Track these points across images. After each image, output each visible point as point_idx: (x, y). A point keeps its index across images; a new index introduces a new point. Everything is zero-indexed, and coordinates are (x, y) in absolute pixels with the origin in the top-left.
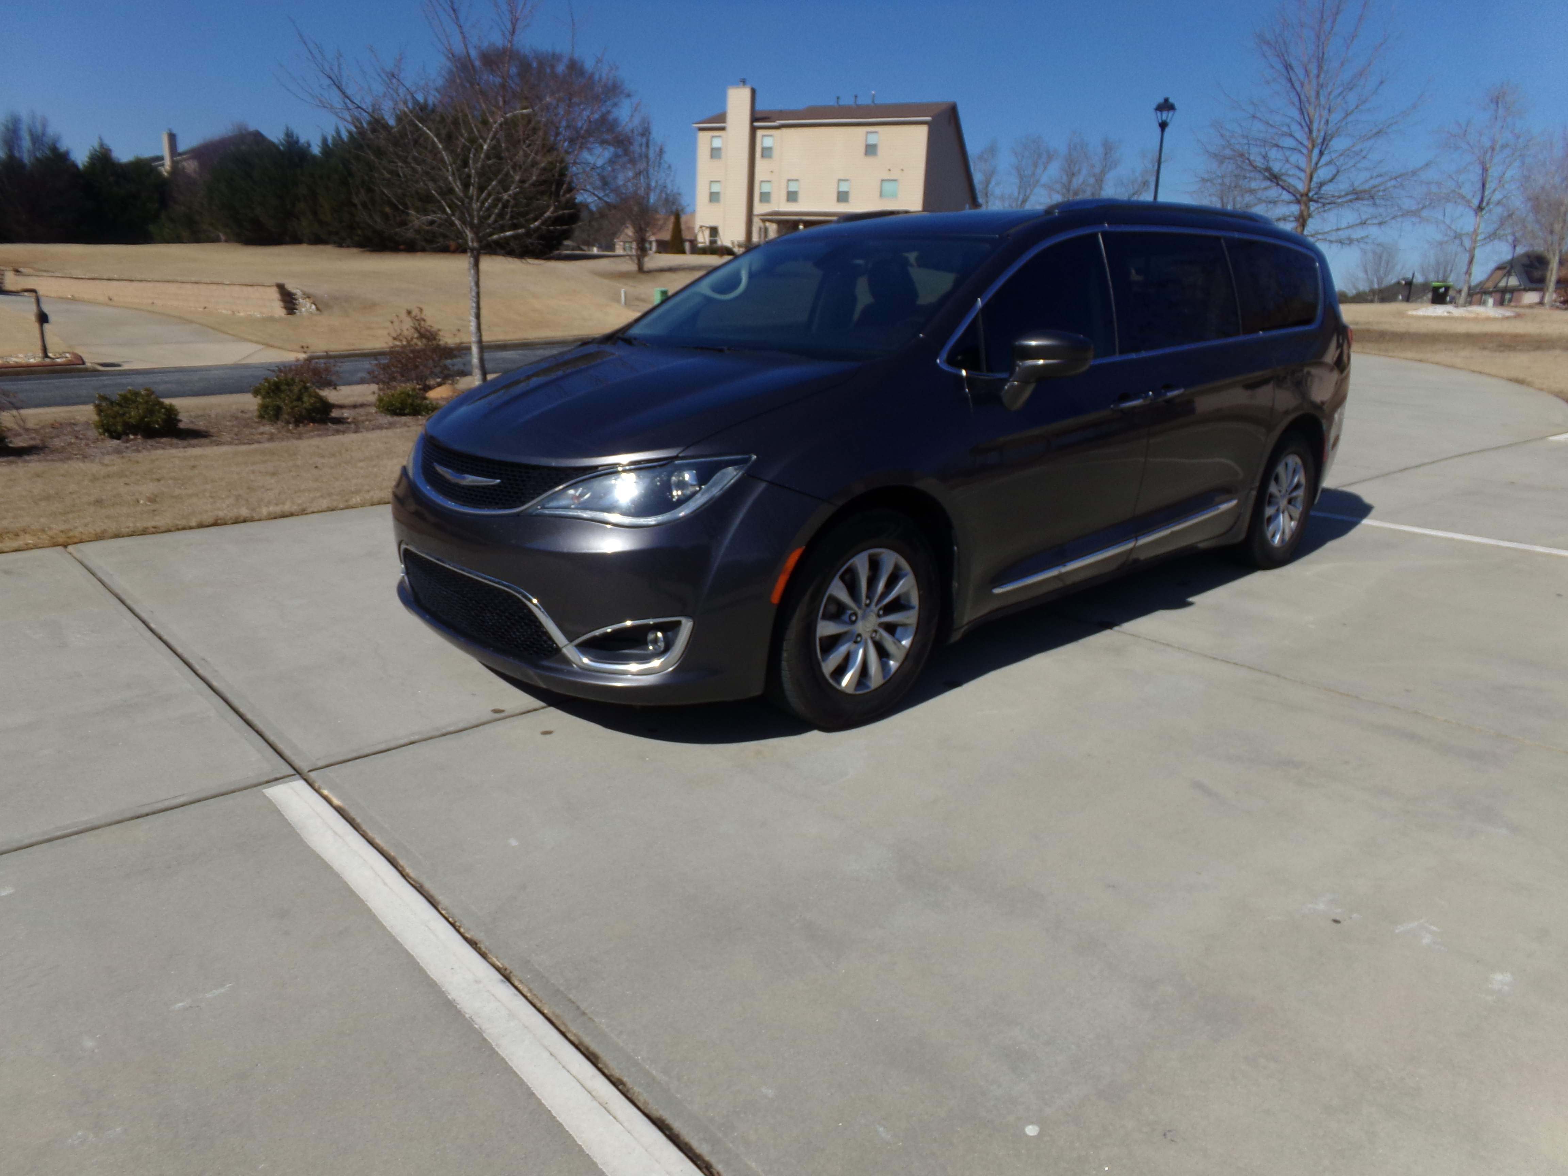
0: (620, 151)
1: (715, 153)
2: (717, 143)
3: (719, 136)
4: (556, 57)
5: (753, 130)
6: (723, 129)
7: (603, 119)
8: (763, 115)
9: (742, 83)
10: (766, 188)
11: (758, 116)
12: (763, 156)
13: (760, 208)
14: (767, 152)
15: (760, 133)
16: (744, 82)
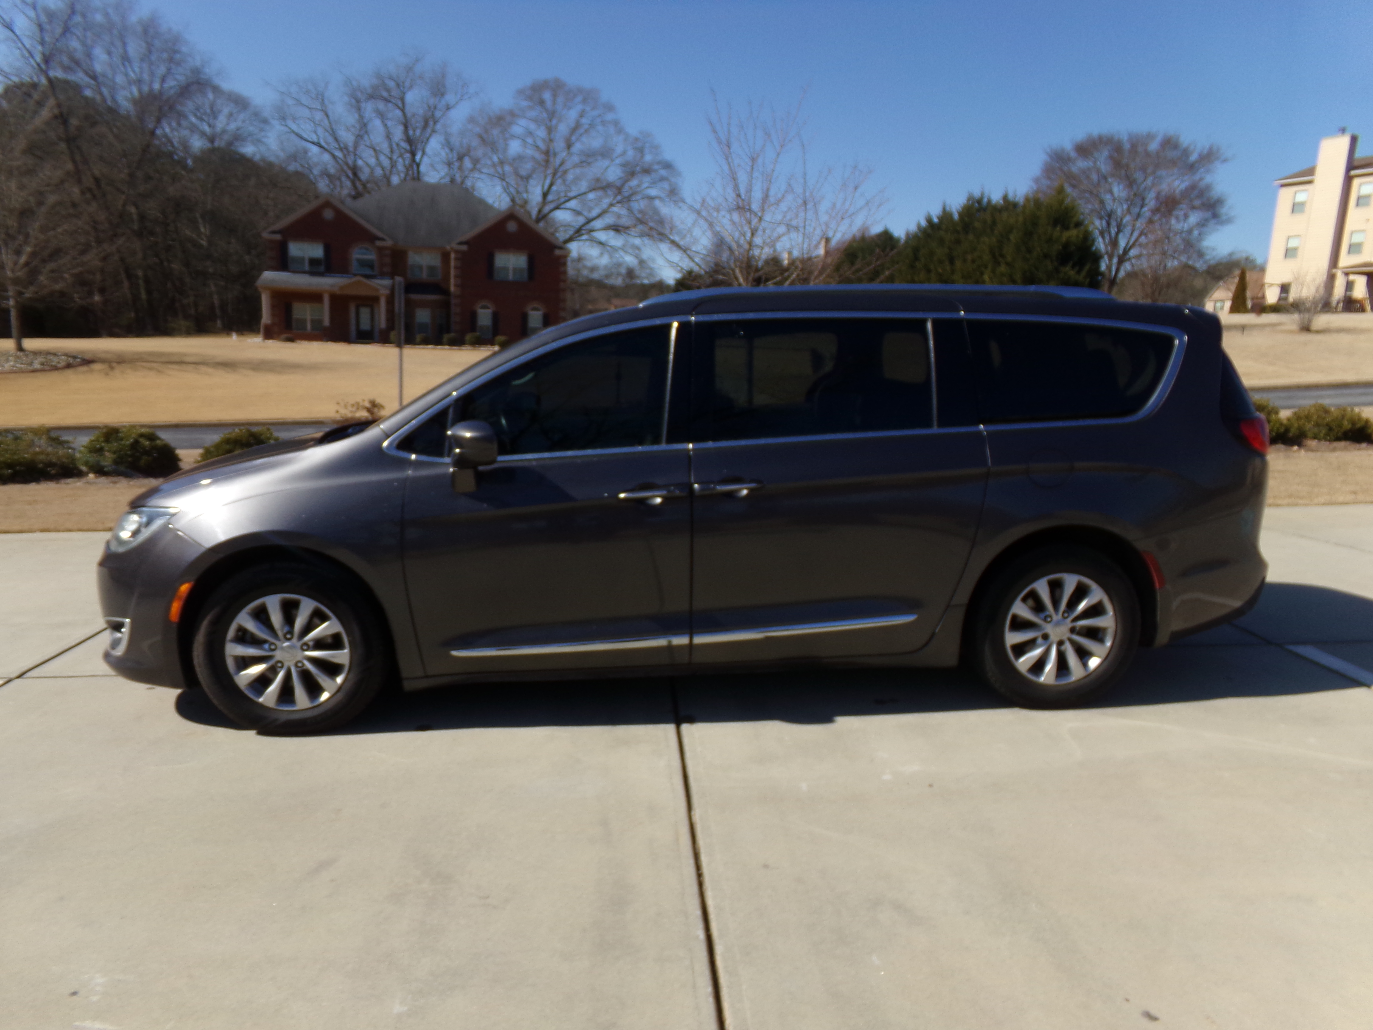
0: (1208, 214)
1: (1297, 208)
2: (1301, 197)
3: (1306, 190)
4: (1150, 137)
5: (1348, 181)
6: (1310, 182)
7: (1193, 187)
8: (1363, 163)
9: (1341, 132)
10: (1356, 239)
11: (1356, 163)
12: (1358, 204)
13: (1345, 260)
14: (1362, 201)
15: (1356, 182)
16: (1343, 131)
